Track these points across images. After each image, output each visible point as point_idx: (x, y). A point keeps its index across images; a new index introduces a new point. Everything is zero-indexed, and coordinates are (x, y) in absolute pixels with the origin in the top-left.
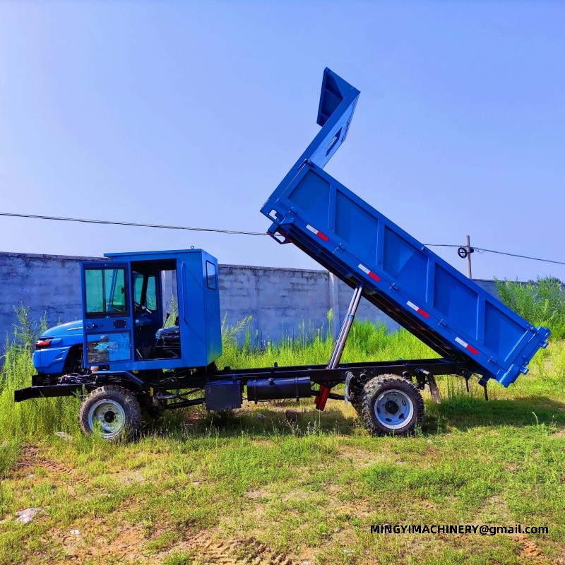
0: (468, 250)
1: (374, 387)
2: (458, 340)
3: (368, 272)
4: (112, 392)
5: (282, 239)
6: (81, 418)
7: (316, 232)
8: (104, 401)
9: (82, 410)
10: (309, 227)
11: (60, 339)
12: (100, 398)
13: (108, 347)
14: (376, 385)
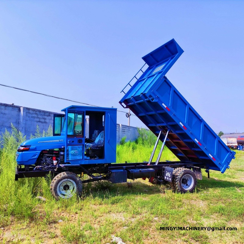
0: (129, 114)
1: (181, 173)
2: (210, 155)
3: (183, 125)
4: (70, 175)
5: (125, 106)
6: (53, 189)
7: (166, 107)
8: (66, 179)
9: (54, 184)
10: (163, 104)
11: (35, 147)
12: (64, 178)
13: (74, 153)
14: (182, 172)
